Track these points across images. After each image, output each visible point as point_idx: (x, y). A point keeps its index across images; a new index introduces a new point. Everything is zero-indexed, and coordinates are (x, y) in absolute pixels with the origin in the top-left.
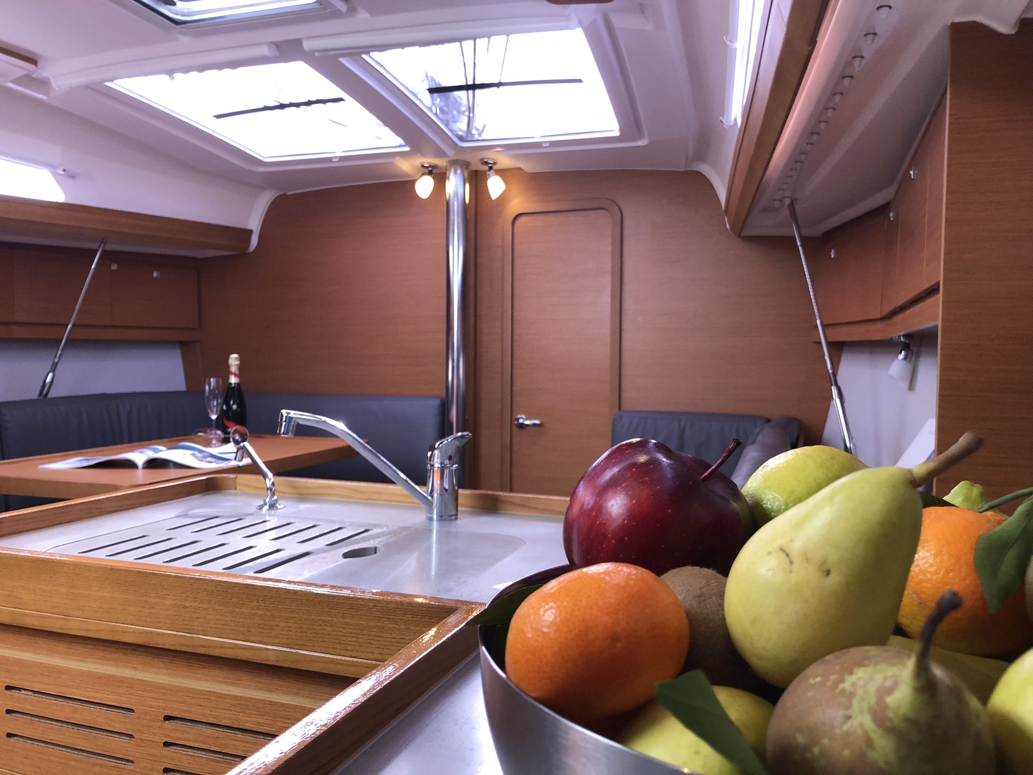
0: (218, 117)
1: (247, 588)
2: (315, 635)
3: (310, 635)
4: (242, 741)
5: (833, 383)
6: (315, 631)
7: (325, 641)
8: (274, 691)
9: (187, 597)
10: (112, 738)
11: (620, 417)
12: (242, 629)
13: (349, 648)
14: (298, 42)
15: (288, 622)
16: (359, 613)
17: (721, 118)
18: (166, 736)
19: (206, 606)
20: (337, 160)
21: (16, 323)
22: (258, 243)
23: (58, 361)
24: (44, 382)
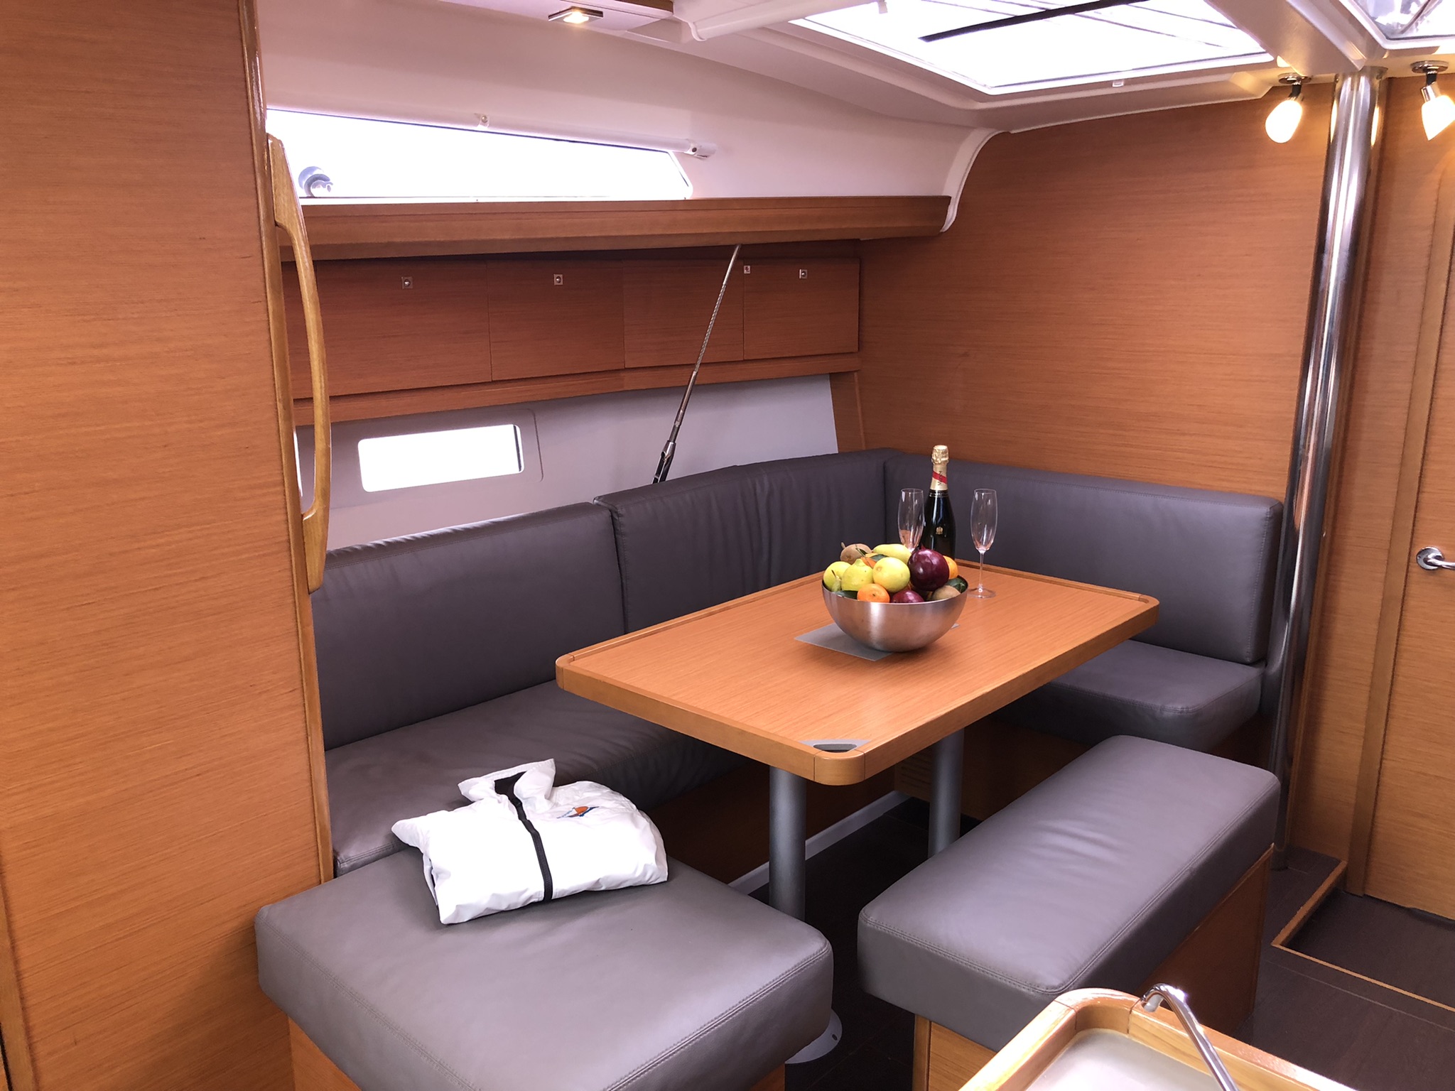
0: (929, 38)
20: (1122, 84)
21: (626, 369)
22: (956, 218)
23: (679, 426)
24: (663, 454)
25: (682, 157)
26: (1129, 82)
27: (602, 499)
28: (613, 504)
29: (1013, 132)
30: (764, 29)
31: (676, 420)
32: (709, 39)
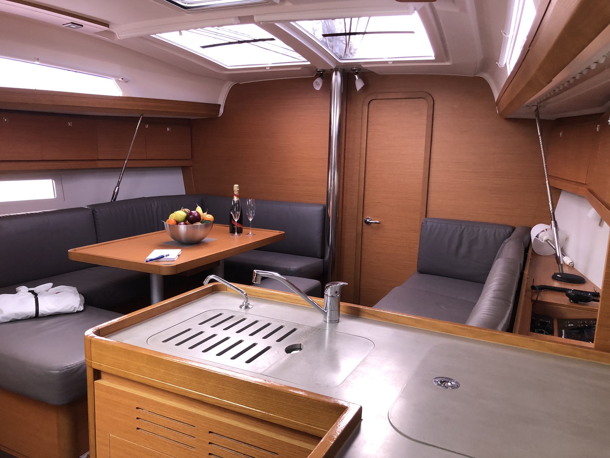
0: (203, 47)
1: (247, 383)
2: (278, 409)
3: (276, 408)
4: (244, 447)
5: (553, 219)
6: (279, 407)
7: (283, 412)
8: (258, 427)
9: (220, 383)
10: (185, 437)
11: (426, 222)
12: (244, 401)
13: (294, 417)
14: (252, 17)
15: (266, 401)
16: (299, 402)
17: (497, 63)
18: (210, 440)
19: (228, 388)
20: (269, 68)
21: (99, 160)
22: (223, 112)
23: (121, 181)
24: (114, 192)
25: (118, 81)
26: (271, 67)
27: (88, 206)
28: (94, 209)
29: (240, 83)
30: (141, 37)
31: (119, 179)
32: (124, 39)
